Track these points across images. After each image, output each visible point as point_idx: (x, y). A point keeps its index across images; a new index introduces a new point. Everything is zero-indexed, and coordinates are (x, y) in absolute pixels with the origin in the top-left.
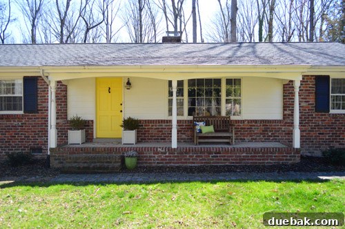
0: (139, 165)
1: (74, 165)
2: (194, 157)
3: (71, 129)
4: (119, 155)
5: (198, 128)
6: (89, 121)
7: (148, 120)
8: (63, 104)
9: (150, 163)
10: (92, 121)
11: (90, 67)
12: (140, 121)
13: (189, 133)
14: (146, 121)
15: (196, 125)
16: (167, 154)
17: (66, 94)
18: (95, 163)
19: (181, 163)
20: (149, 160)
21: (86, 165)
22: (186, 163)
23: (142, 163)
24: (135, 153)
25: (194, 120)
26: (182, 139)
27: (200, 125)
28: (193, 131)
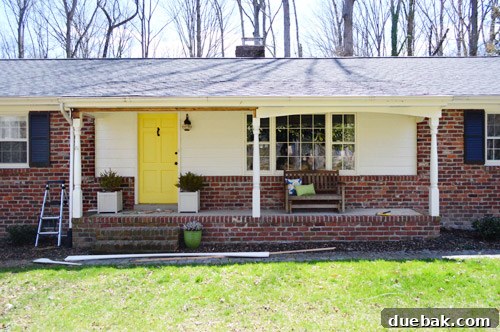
0: (204, 243)
1: (109, 242)
2: (286, 231)
3: (101, 191)
4: (174, 228)
5: (291, 187)
6: (127, 178)
7: (217, 177)
8: (88, 152)
9: (220, 240)
10: (133, 178)
11: (132, 99)
12: (205, 177)
13: (278, 195)
14: (213, 177)
15: (289, 183)
16: (246, 227)
17: (94, 137)
18: (140, 239)
19: (267, 239)
20: (219, 235)
21: (126, 242)
22: (274, 239)
23: (209, 240)
24: (199, 225)
25: (285, 177)
26: (267, 205)
27: (295, 184)
28: (284, 193)
